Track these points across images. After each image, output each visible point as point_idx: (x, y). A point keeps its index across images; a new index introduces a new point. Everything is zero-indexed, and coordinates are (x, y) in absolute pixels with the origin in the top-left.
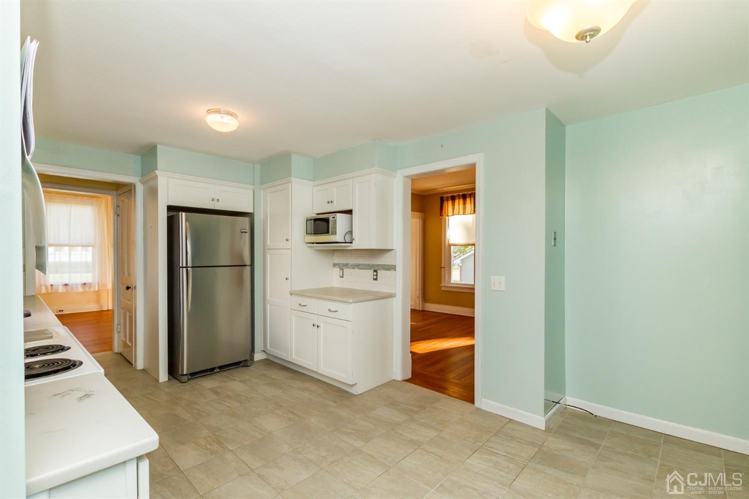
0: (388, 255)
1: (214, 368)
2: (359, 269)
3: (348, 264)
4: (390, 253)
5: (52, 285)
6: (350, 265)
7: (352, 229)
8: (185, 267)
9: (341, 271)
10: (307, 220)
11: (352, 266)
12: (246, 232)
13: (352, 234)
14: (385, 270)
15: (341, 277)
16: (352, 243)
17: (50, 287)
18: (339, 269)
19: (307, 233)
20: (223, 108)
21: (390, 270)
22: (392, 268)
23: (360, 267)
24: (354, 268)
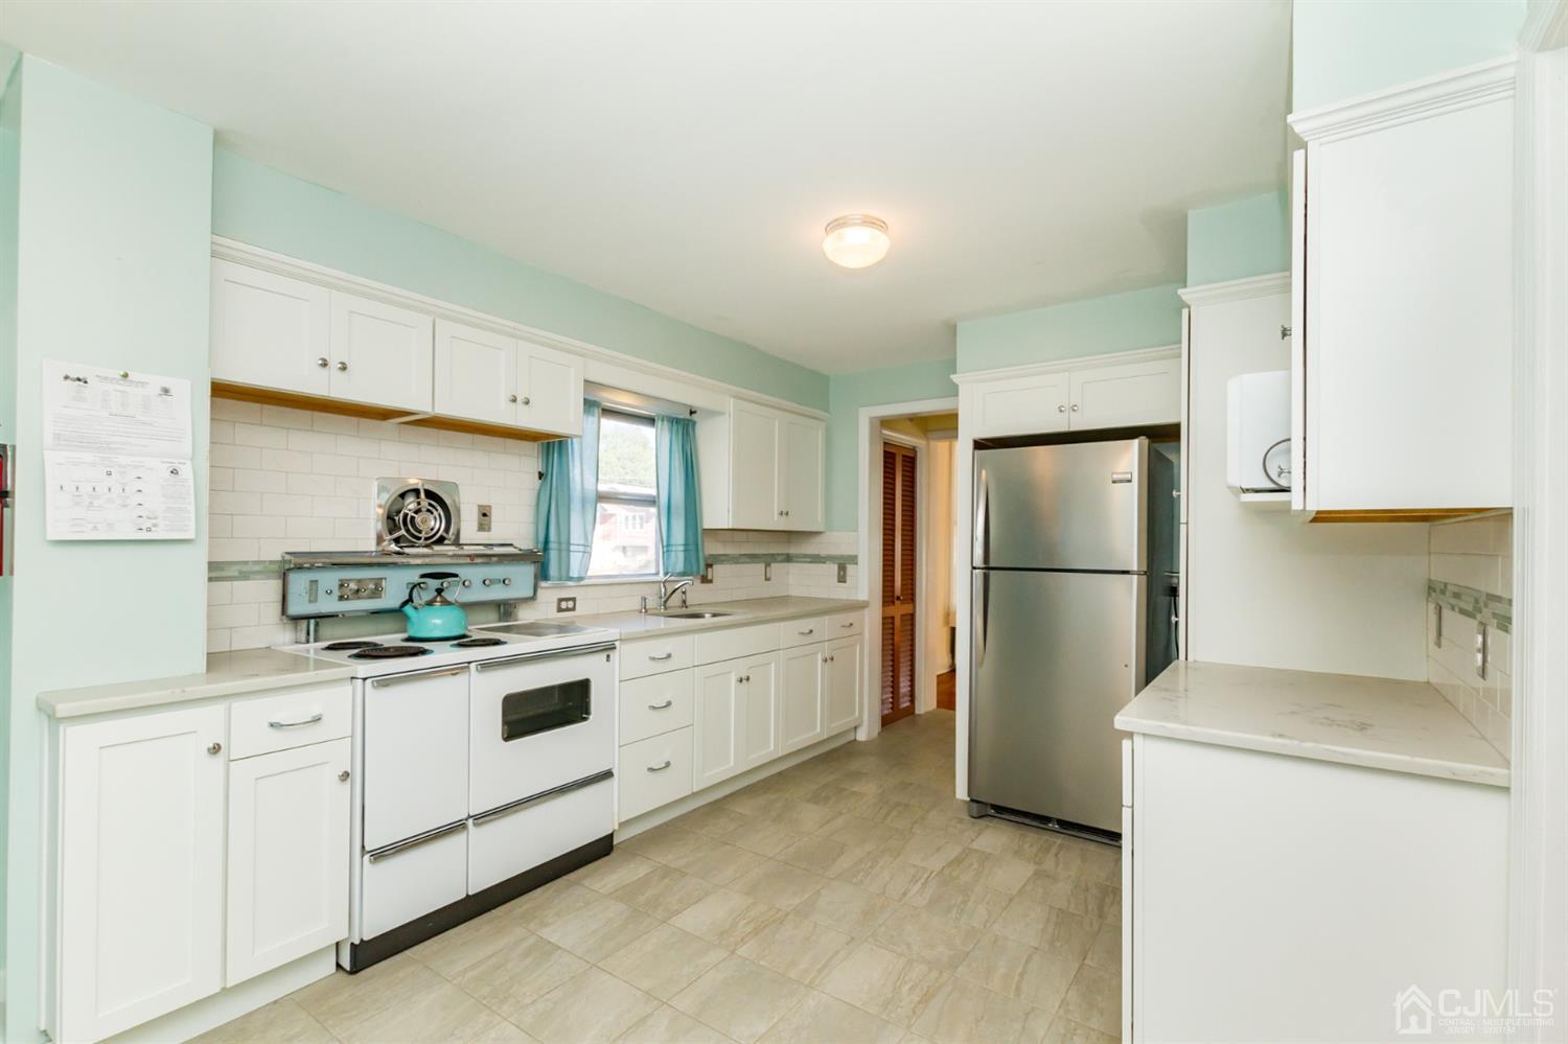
15: (1436, 644)
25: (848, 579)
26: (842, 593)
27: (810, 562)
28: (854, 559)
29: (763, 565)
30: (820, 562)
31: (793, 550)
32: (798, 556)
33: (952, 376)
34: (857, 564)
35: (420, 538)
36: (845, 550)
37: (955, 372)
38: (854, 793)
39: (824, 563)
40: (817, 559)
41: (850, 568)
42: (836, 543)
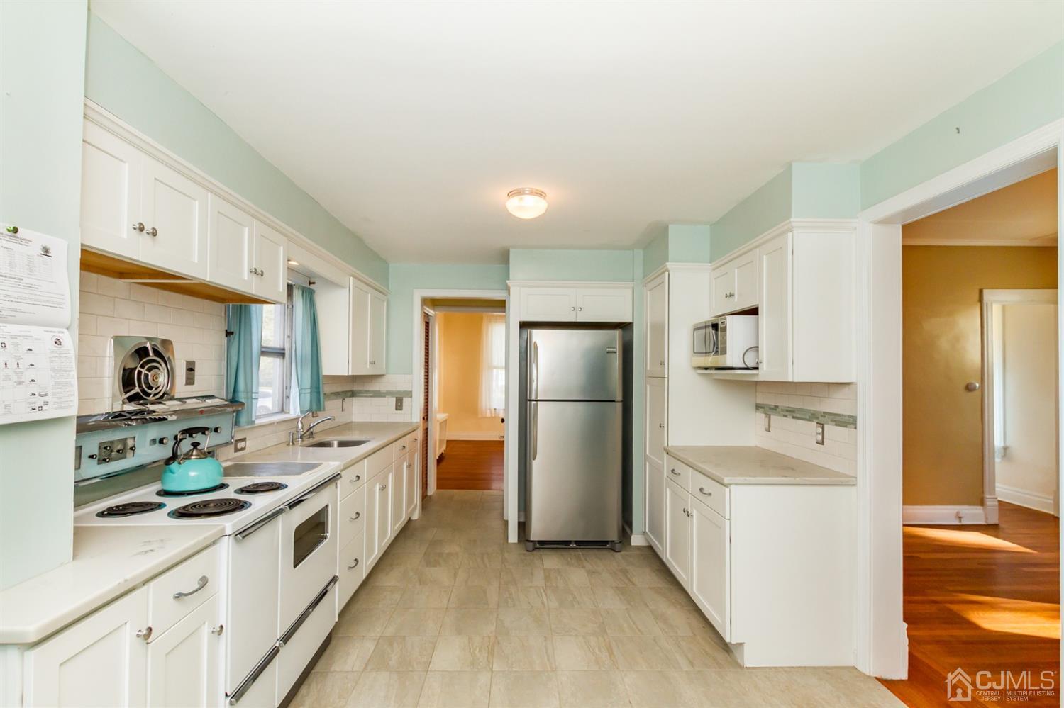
0: (845, 392)
1: (570, 542)
2: (793, 417)
3: (776, 407)
4: (846, 390)
5: (495, 409)
6: (779, 410)
7: (758, 343)
8: (533, 400)
9: (767, 419)
10: (695, 330)
11: (782, 410)
12: (615, 352)
13: (758, 351)
14: (836, 425)
15: (766, 430)
16: (757, 368)
17: (493, 411)
18: (763, 415)
19: (694, 353)
20: (528, 186)
21: (846, 427)
22: (848, 422)
23: (794, 415)
24: (785, 416)
25: (404, 407)
26: (399, 417)
27: (371, 397)
28: (409, 394)
29: (341, 400)
30: (382, 397)
31: (356, 388)
32: (360, 392)
33: (508, 281)
34: (411, 397)
35: (148, 395)
36: (401, 387)
37: (509, 279)
38: (449, 554)
39: (385, 397)
40: (378, 394)
41: (406, 401)
42: (395, 382)
